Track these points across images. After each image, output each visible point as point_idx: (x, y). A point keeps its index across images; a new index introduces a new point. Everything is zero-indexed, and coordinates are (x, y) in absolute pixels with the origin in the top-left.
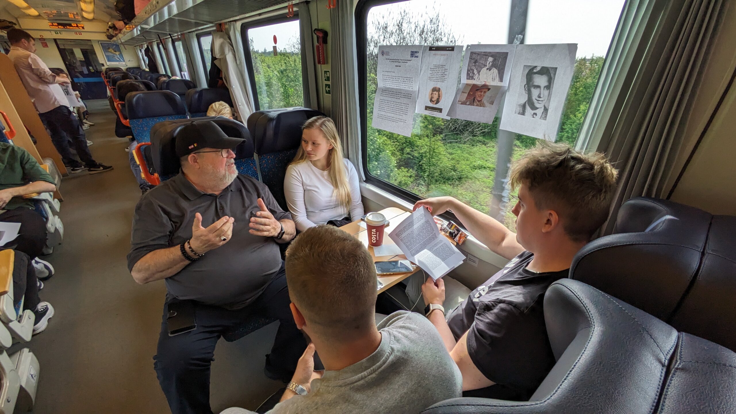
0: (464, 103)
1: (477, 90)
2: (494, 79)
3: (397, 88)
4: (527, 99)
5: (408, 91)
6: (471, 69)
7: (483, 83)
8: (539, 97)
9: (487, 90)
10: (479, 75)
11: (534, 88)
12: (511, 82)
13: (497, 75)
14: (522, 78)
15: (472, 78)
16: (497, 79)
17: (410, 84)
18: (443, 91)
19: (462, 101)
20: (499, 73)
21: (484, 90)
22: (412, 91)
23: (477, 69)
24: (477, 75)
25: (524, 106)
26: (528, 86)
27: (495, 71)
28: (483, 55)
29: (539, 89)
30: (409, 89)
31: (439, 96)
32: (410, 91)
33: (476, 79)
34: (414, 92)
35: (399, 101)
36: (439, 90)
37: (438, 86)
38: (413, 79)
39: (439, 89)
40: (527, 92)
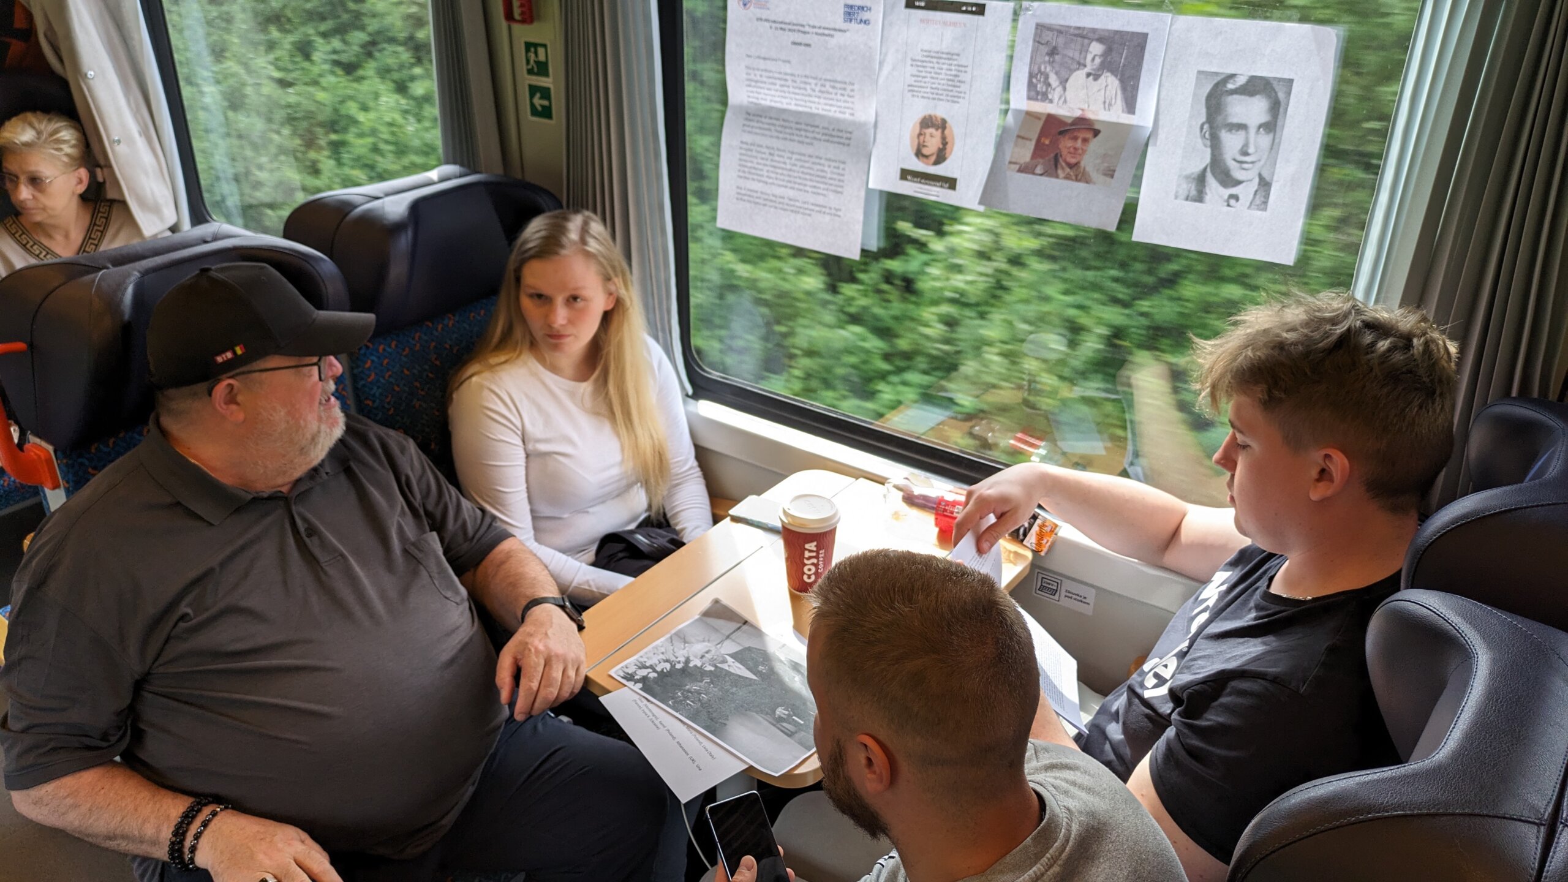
0: (1025, 169)
1: (1061, 133)
2: (1110, 105)
3: (800, 109)
4: (1207, 159)
5: (838, 120)
6: (1040, 71)
7: (1078, 114)
8: (1245, 153)
9: (1089, 135)
10: (1065, 89)
11: (1230, 130)
12: (1161, 117)
13: (1119, 93)
14: (1192, 106)
15: (1045, 97)
16: (1119, 104)
17: (845, 101)
18: (956, 129)
19: (1022, 161)
20: (1124, 89)
21: (1082, 135)
22: (853, 123)
23: (1057, 73)
24: (1059, 90)
25: (1201, 179)
26: (1211, 128)
27: (1111, 83)
28: (1075, 35)
29: (1242, 134)
30: (841, 116)
31: (945, 143)
32: (844, 121)
33: (1056, 100)
34: (860, 126)
35: (809, 150)
36: (942, 125)
37: (940, 111)
38: (856, 87)
39: (944, 122)
40: (1208, 143)
